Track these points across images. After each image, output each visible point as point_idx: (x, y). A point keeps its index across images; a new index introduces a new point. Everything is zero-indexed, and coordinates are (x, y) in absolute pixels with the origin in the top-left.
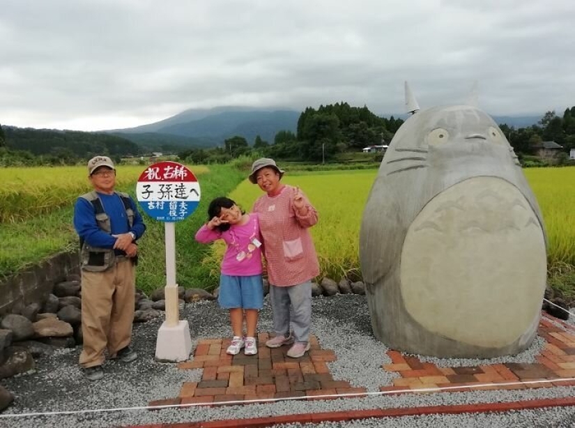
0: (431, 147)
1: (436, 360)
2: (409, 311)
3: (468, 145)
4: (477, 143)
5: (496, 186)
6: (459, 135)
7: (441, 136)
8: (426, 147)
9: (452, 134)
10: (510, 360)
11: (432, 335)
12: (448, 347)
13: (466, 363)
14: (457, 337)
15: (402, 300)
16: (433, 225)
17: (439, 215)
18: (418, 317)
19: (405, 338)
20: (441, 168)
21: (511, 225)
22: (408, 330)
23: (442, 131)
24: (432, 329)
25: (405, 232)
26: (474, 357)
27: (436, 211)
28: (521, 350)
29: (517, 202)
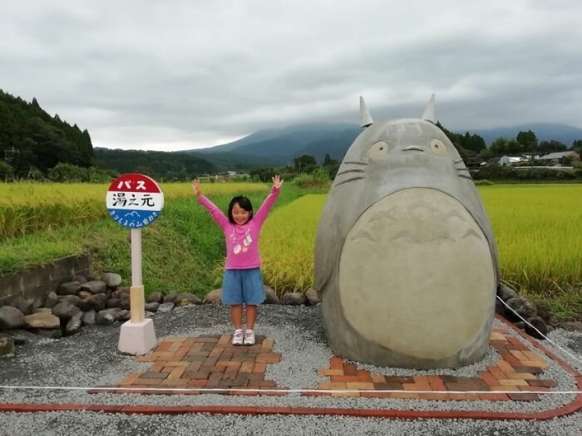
0: (370, 160)
1: (372, 368)
2: (348, 318)
3: (403, 157)
4: (412, 155)
5: (429, 197)
6: (398, 148)
7: (381, 149)
8: (366, 160)
9: (391, 147)
10: (448, 372)
11: (369, 344)
12: (383, 356)
13: (401, 372)
14: (391, 346)
15: (341, 308)
16: (366, 234)
17: (372, 225)
18: (356, 325)
19: (346, 345)
20: (376, 180)
21: (445, 236)
22: (348, 337)
23: (382, 144)
24: (369, 338)
25: (343, 241)
26: (410, 367)
27: (370, 221)
28: (463, 364)
29: (455, 213)
